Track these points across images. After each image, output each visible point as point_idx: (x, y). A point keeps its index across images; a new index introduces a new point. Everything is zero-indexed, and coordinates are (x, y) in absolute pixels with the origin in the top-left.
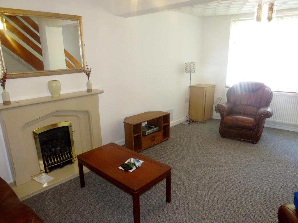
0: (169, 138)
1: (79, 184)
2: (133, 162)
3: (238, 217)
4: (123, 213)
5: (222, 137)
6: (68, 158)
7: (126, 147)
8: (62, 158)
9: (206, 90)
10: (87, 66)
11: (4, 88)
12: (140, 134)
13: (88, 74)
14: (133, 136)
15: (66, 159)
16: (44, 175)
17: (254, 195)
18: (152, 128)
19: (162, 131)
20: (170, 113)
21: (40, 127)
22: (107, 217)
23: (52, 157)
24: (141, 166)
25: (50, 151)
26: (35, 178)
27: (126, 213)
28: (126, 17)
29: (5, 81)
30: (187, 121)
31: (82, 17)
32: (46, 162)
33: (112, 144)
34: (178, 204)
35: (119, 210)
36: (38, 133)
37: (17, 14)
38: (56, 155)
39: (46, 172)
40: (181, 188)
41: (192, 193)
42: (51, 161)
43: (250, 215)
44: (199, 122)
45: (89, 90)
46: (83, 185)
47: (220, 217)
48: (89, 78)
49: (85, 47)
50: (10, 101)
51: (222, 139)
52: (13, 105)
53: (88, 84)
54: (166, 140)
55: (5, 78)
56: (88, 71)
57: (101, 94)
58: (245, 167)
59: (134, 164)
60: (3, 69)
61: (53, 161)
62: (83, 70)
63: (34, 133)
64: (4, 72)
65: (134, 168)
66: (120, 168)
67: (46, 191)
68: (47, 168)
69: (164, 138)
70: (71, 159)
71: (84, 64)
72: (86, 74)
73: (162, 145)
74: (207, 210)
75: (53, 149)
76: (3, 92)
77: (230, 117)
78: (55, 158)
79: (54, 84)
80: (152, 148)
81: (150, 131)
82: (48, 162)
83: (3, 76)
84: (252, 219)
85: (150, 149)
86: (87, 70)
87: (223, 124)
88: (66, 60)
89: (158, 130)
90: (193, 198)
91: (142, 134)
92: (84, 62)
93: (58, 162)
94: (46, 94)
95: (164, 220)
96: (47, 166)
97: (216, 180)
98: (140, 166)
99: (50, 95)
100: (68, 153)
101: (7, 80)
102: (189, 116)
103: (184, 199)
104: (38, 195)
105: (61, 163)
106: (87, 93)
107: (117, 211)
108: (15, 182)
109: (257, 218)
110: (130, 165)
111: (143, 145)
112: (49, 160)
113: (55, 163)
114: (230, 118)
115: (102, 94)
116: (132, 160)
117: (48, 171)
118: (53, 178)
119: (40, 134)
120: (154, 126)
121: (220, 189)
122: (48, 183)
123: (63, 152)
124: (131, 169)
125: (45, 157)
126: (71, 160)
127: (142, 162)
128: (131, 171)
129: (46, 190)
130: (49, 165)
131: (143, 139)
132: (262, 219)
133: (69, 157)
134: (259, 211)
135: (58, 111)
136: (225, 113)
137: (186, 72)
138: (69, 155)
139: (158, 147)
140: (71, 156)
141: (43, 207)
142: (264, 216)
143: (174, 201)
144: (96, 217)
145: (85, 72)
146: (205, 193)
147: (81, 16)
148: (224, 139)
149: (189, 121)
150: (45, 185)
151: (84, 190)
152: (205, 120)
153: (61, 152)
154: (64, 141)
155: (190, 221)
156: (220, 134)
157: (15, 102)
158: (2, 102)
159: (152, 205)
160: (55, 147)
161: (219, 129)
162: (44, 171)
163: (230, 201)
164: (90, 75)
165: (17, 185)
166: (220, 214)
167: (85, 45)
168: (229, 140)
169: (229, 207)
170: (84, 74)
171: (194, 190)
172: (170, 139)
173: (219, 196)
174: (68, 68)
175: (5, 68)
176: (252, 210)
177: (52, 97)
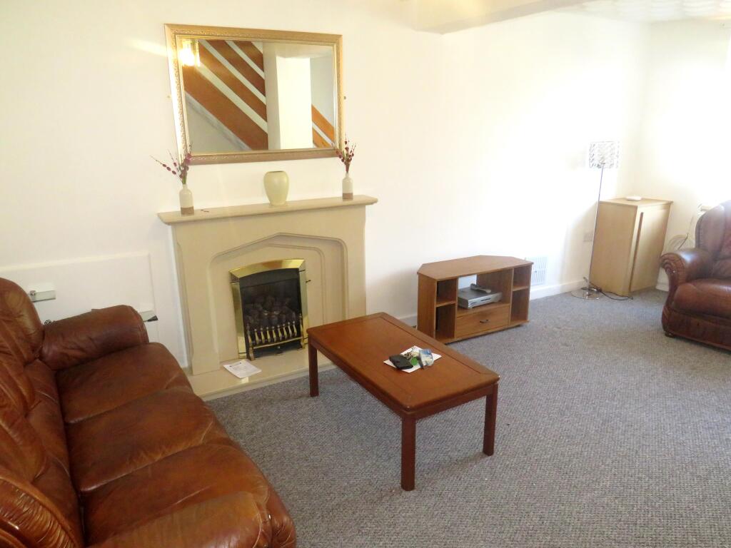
0: (525, 324)
1: (307, 390)
2: (416, 355)
3: (650, 516)
4: (385, 457)
5: (667, 335)
6: (293, 337)
7: (418, 329)
8: (280, 335)
9: (642, 214)
10: (346, 143)
11: (184, 182)
12: (452, 302)
13: (347, 161)
14: (436, 306)
15: (289, 338)
16: (244, 362)
17: (712, 477)
18: (485, 293)
19: (509, 302)
20: (532, 263)
21: (244, 265)
22: (351, 457)
23: (262, 329)
24: (433, 365)
25: (260, 316)
26: (227, 366)
27: (390, 458)
28: (442, 33)
29: (186, 168)
30: (583, 289)
31: (343, 37)
32: (249, 337)
33: (383, 316)
34: (508, 463)
35: (377, 450)
36: (239, 276)
37: (216, 36)
38: (271, 325)
39: (249, 358)
40: (524, 431)
41: (549, 446)
42: (260, 337)
43: (682, 517)
44: (617, 295)
45: (347, 196)
46: (314, 391)
47: (603, 507)
48: (347, 170)
49: (344, 103)
50: (193, 208)
51: (665, 340)
52: (197, 216)
53: (346, 182)
54: (519, 326)
55: (188, 162)
56: (347, 155)
57: (370, 206)
58: (708, 413)
59: (419, 359)
60: (186, 145)
61: (263, 337)
62: (337, 152)
63: (231, 275)
64: (186, 150)
65: (416, 367)
66: (388, 362)
67: (244, 393)
68: (251, 349)
69: (512, 320)
70: (299, 338)
71: (340, 140)
72: (343, 161)
73: (504, 335)
74: (575, 486)
75: (266, 314)
76: (182, 191)
77: (694, 285)
78: (268, 332)
79: (276, 179)
80: (479, 340)
81: (479, 300)
82: (253, 338)
83: (184, 158)
84: (685, 526)
85: (474, 341)
86: (345, 151)
87: (673, 303)
88: (314, 130)
89: (499, 299)
90: (549, 456)
91: (456, 302)
92: (340, 134)
93: (272, 341)
94: (260, 200)
95: (467, 487)
96: (251, 345)
97: (619, 428)
98: (430, 365)
99: (267, 201)
100: (294, 326)
101: (190, 167)
102: (590, 276)
103: (526, 454)
104: (228, 397)
105: (278, 343)
106: (341, 202)
107: (373, 452)
108: (191, 368)
109: (700, 526)
110: (409, 359)
111: (459, 331)
112: (256, 334)
113: (267, 343)
114: (695, 288)
115: (375, 204)
116: (416, 351)
117: (251, 355)
118: (260, 371)
119: (243, 280)
120: (491, 289)
121: (622, 450)
122: (250, 378)
123: (284, 321)
124: (411, 367)
125: (248, 327)
126: (299, 341)
127: (436, 356)
128: (409, 371)
129: (244, 390)
130: (255, 345)
131: (458, 314)
132: (713, 532)
133: (296, 335)
134: (711, 514)
135: (282, 236)
136: (680, 274)
137: (591, 164)
138: (295, 331)
139: (494, 338)
140: (299, 334)
141: (235, 419)
142: (721, 527)
143: (501, 454)
144: (330, 455)
145: (340, 157)
146: (582, 451)
147: (340, 36)
148: (673, 341)
149: (590, 289)
150: (245, 381)
151: (315, 401)
152: (633, 289)
153: (280, 322)
154: (288, 300)
155: (528, 500)
156: (664, 328)
157: (202, 210)
158: (180, 210)
159: (449, 453)
160: (270, 310)
161: (663, 314)
162: (246, 354)
163: (640, 478)
164: (352, 163)
165: (194, 373)
166: (605, 500)
167: (345, 98)
168: (686, 345)
169: (632, 490)
170: (338, 160)
171: (556, 441)
172: (528, 324)
173: (615, 464)
174: (315, 147)
175: (188, 143)
176: (693, 509)
177: (271, 205)
